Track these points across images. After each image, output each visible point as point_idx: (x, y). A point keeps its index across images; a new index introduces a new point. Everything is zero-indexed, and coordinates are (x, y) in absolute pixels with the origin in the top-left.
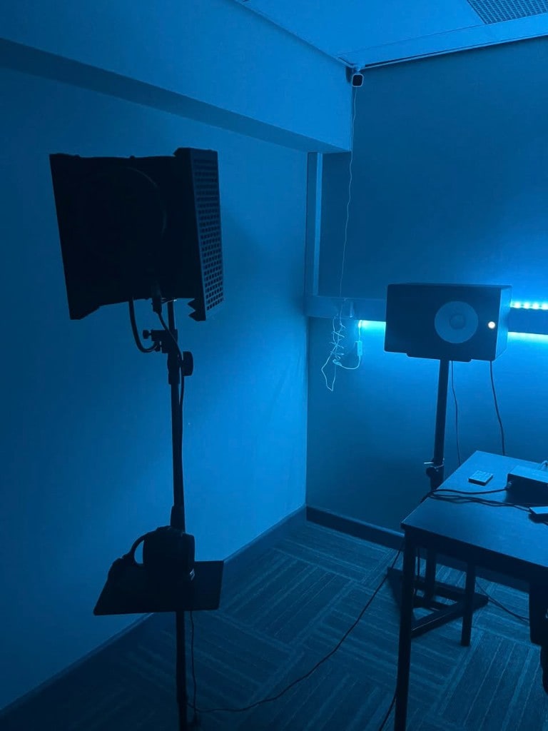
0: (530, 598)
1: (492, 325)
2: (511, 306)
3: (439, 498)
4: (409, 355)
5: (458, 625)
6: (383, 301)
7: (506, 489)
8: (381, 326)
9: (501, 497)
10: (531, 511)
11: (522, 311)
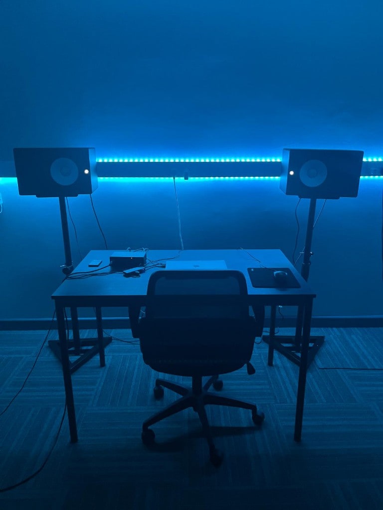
0: (133, 331)
1: (86, 172)
2: (97, 161)
3: (72, 278)
4: (38, 196)
5: (97, 358)
6: (12, 163)
7: (110, 265)
8: (14, 180)
9: (109, 269)
10: (124, 273)
11: (103, 163)
